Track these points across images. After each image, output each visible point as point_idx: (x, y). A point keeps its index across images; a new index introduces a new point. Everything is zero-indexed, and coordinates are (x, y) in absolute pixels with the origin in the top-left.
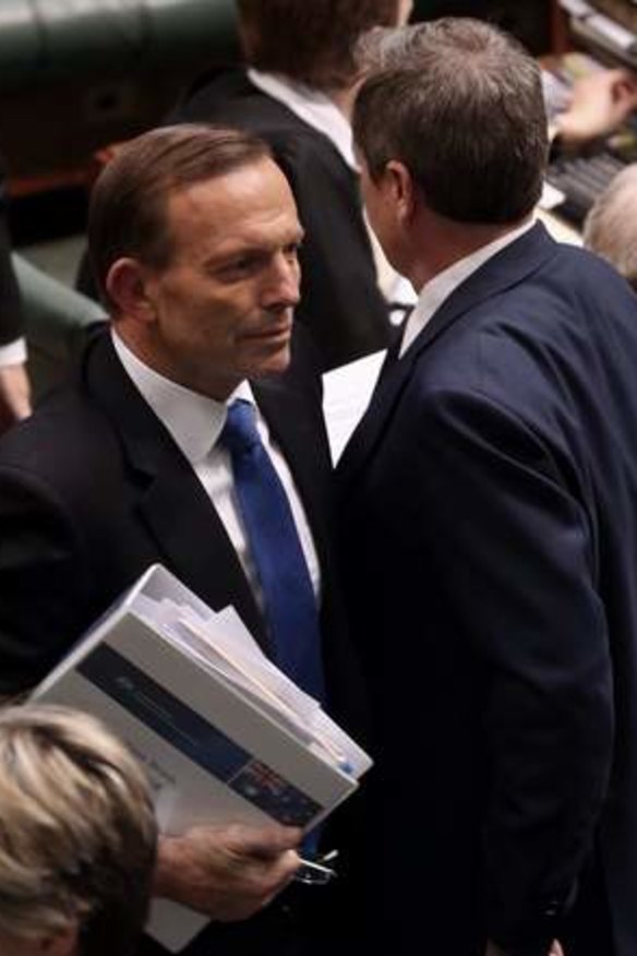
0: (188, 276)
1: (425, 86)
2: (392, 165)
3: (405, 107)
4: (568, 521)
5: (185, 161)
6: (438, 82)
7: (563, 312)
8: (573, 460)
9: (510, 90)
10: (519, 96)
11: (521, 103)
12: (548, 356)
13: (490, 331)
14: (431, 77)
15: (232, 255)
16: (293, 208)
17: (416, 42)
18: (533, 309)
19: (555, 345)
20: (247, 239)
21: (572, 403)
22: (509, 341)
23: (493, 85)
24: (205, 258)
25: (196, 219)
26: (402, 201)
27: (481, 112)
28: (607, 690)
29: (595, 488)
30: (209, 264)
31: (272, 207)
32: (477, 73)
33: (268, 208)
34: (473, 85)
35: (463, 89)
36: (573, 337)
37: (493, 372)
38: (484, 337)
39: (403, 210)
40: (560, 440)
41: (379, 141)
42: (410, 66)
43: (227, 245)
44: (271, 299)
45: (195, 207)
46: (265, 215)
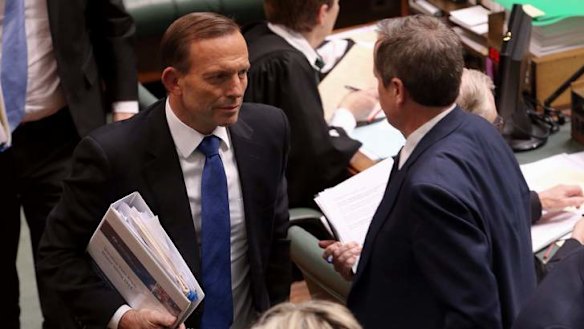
0: (195, 79)
1: (411, 45)
2: (395, 80)
3: (402, 54)
4: (479, 240)
5: (202, 29)
6: (417, 43)
7: (471, 145)
8: (479, 212)
9: (448, 46)
10: (452, 50)
11: (453, 53)
12: (466, 166)
13: (440, 156)
14: (413, 41)
15: (214, 73)
16: (247, 55)
17: (406, 25)
18: (457, 145)
19: (469, 161)
20: (221, 67)
21: (478, 187)
22: (449, 160)
23: (441, 44)
24: (203, 72)
25: (201, 55)
26: (398, 96)
27: (436, 56)
28: (498, 316)
29: (490, 225)
30: (204, 75)
31: (236, 54)
32: (434, 39)
33: (234, 54)
34: (432, 44)
35: (428, 46)
36: (478, 157)
37: (442, 175)
38: (438, 160)
39: (399, 99)
40: (473, 204)
41: (389, 69)
42: (403, 36)
43: (213, 68)
44: (229, 93)
45: (201, 50)
46: (233, 57)
